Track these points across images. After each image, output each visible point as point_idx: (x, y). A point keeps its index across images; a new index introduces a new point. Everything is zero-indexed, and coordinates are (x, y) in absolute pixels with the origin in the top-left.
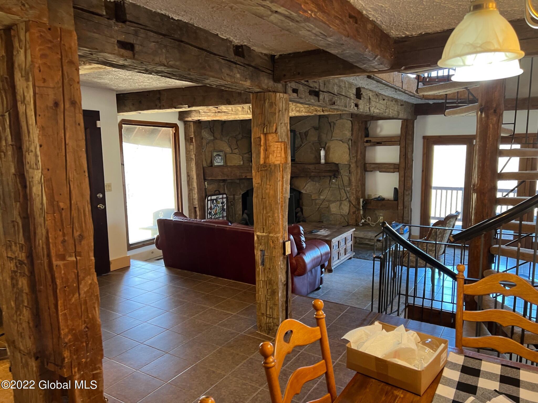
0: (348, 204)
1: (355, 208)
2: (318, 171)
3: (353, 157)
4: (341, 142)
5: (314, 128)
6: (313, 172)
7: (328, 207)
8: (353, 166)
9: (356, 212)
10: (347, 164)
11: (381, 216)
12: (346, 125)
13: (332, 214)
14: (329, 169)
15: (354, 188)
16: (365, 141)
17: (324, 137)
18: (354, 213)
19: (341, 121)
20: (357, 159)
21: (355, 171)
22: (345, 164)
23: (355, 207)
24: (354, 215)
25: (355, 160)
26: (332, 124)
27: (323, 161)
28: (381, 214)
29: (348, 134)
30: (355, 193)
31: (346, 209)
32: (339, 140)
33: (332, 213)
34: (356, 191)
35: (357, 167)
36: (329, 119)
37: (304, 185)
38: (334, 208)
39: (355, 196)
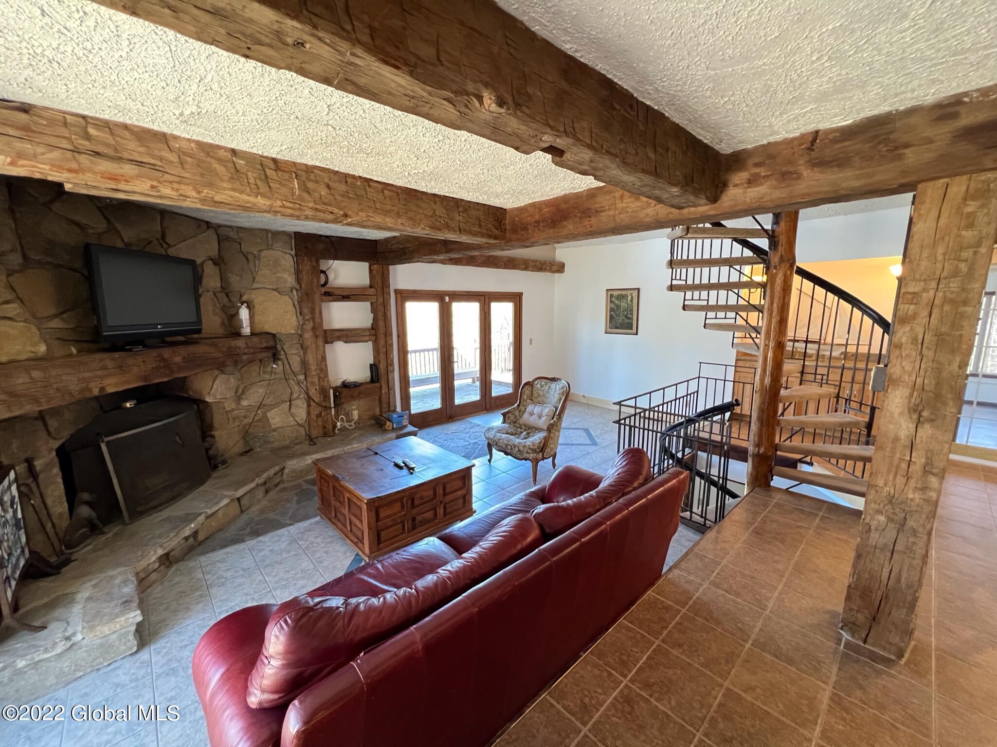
0: (303, 404)
1: (320, 407)
2: (252, 350)
3: (308, 320)
4: (277, 294)
5: (211, 259)
6: (245, 354)
7: (265, 419)
8: (308, 335)
9: (323, 414)
10: (293, 334)
11: (355, 410)
12: (283, 262)
13: (274, 430)
14: (264, 345)
15: (314, 373)
16: (323, 292)
17: (234, 280)
18: (319, 415)
19: (271, 252)
20: (314, 323)
21: (314, 345)
22: (290, 334)
23: (320, 405)
24: (320, 419)
25: (312, 325)
26: (250, 257)
27: (246, 330)
28: (354, 407)
29: (290, 280)
30: (317, 382)
31: (301, 412)
32: (273, 289)
33: (273, 427)
34: (319, 378)
35: (316, 337)
36: (243, 246)
37: (211, 384)
38: (276, 418)
39: (317, 387)
